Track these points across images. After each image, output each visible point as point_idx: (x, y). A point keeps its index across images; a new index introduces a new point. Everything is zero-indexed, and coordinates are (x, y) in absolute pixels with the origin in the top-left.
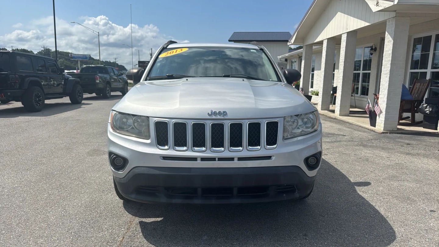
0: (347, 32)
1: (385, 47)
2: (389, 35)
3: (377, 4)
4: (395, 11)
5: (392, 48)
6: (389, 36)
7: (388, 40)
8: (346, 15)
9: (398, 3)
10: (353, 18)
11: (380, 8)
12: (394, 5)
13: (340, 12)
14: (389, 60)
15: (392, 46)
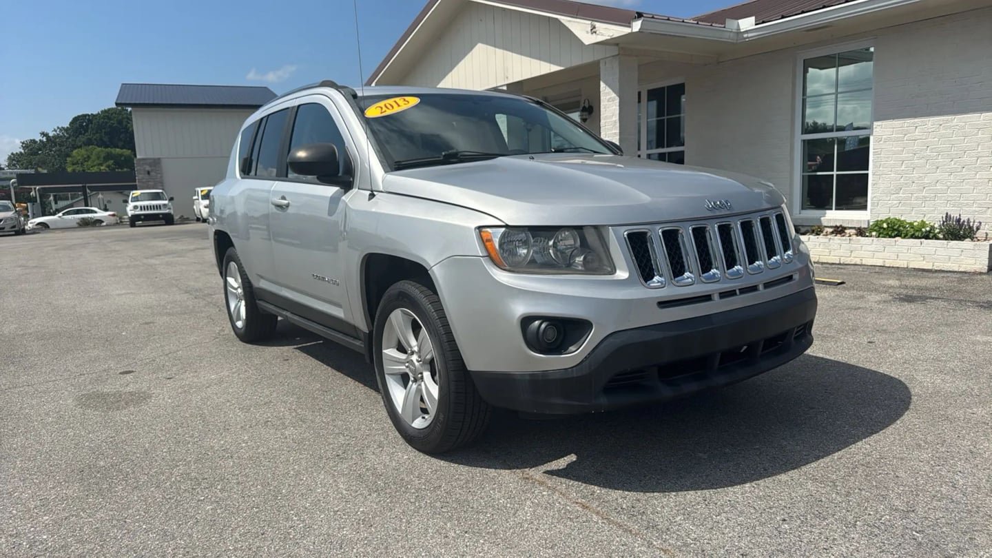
0: (506, 83)
1: (602, 109)
2: (607, 88)
3: (591, 30)
4: (617, 45)
5: (618, 112)
6: (608, 90)
7: (608, 97)
8: (501, 51)
9: (640, 29)
10: (519, 56)
11: (600, 39)
12: (632, 33)
13: (483, 43)
14: (615, 133)
15: (618, 108)
